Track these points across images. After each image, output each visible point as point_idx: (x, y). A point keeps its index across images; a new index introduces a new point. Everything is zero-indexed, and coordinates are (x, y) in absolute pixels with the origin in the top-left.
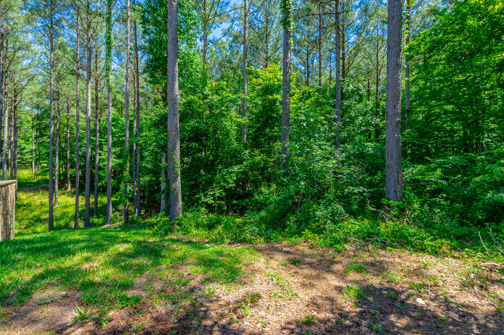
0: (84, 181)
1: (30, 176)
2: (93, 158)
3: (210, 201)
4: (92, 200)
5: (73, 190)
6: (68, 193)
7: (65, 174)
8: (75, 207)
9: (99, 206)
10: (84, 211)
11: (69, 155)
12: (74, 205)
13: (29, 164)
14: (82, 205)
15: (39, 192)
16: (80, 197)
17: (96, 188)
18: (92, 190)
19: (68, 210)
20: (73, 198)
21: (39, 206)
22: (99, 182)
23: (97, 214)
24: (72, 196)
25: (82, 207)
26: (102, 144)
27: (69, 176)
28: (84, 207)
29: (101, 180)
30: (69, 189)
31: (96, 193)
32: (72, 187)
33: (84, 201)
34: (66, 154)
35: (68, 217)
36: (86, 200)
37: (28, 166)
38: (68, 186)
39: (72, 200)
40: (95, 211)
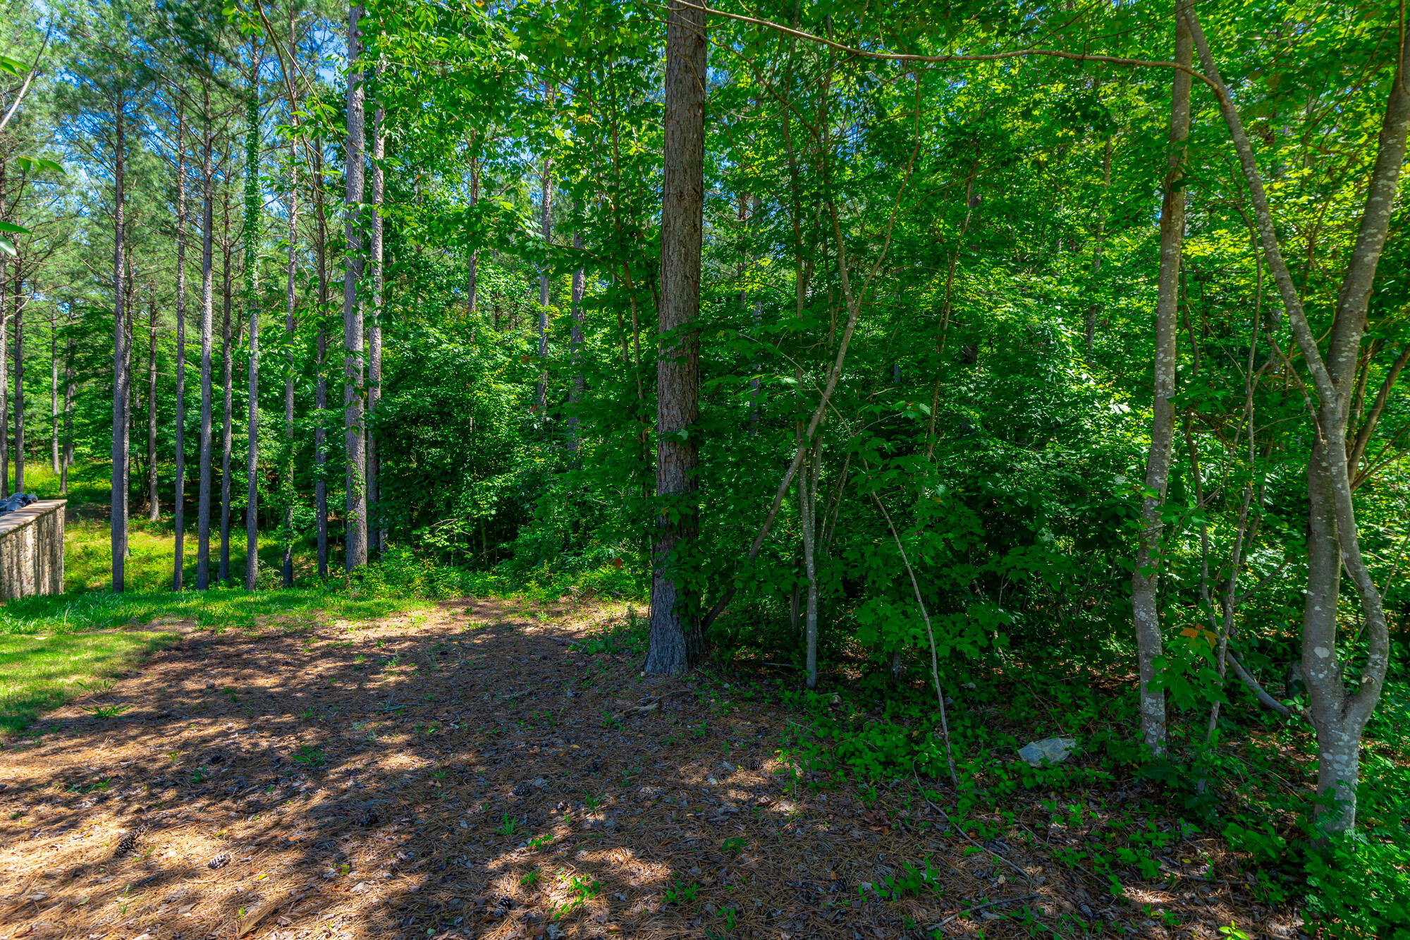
0: (196, 495)
1: (47, 480)
2: (218, 437)
3: (441, 541)
4: (214, 544)
5: (166, 518)
6: (153, 525)
7: (144, 478)
8: (172, 560)
9: (231, 558)
10: (194, 569)
11: (154, 430)
12: (169, 555)
13: (40, 448)
14: (190, 558)
15: (77, 522)
16: (186, 537)
17: (224, 514)
18: (214, 519)
19: (155, 567)
20: (166, 540)
21: (79, 557)
22: (232, 499)
23: (227, 577)
24: (164, 534)
25: (190, 561)
26: (242, 404)
27: (155, 483)
28: (195, 562)
29: (239, 493)
30: (155, 516)
31: (224, 527)
32: (162, 510)
33: (196, 547)
34: (148, 427)
35: (155, 583)
36: (200, 544)
37: (39, 452)
38: (152, 508)
39: (166, 544)
40: (222, 569)
